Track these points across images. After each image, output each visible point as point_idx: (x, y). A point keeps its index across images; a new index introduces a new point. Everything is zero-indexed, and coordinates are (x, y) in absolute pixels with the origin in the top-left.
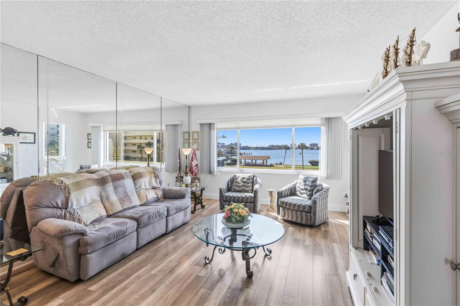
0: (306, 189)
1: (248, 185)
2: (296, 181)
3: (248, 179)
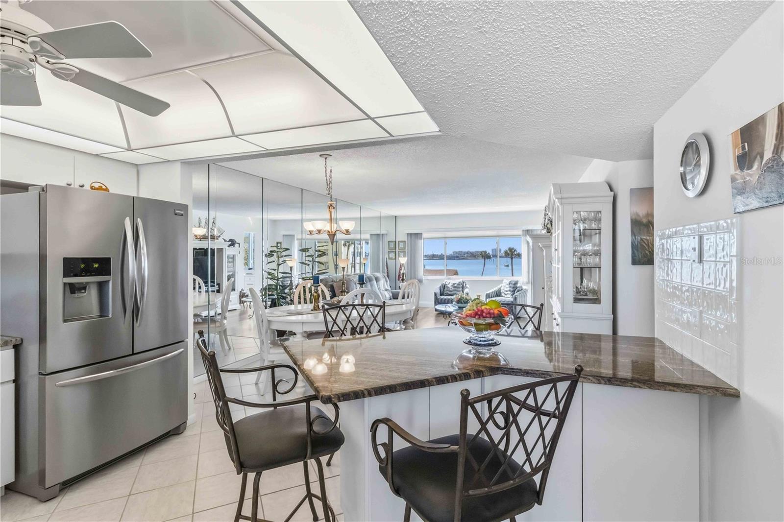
0: (510, 290)
1: (459, 289)
2: (501, 285)
3: (458, 285)
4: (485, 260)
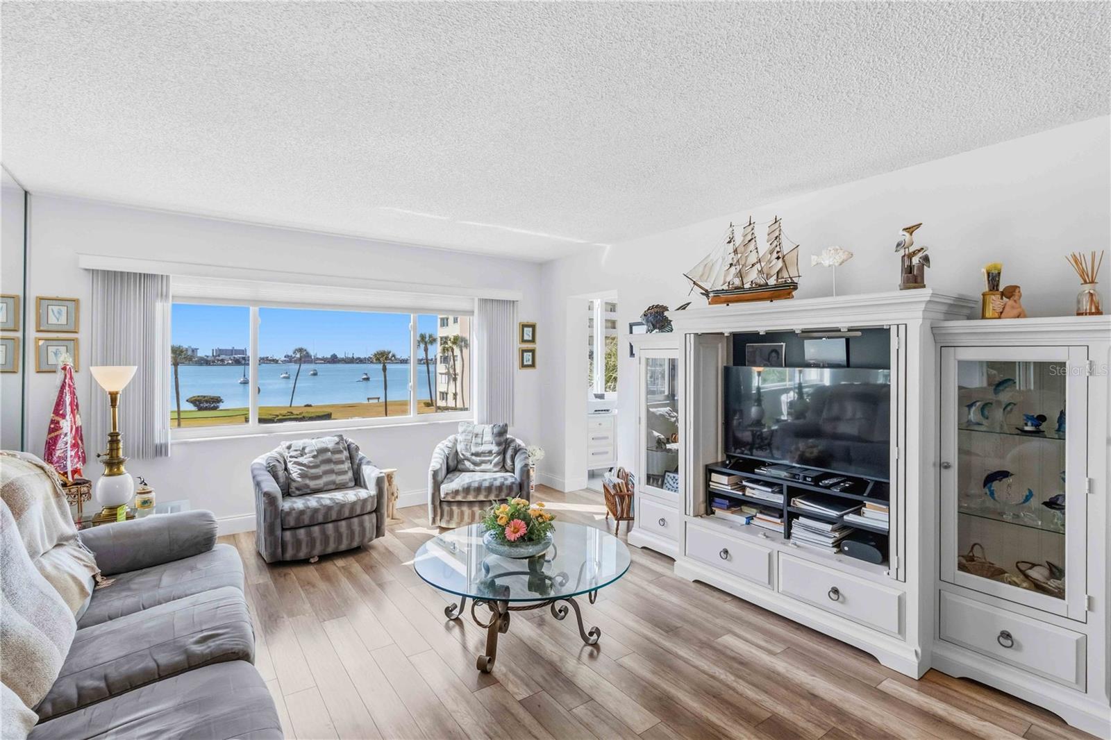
1: (340, 467)
3: (336, 451)
4: (300, 366)
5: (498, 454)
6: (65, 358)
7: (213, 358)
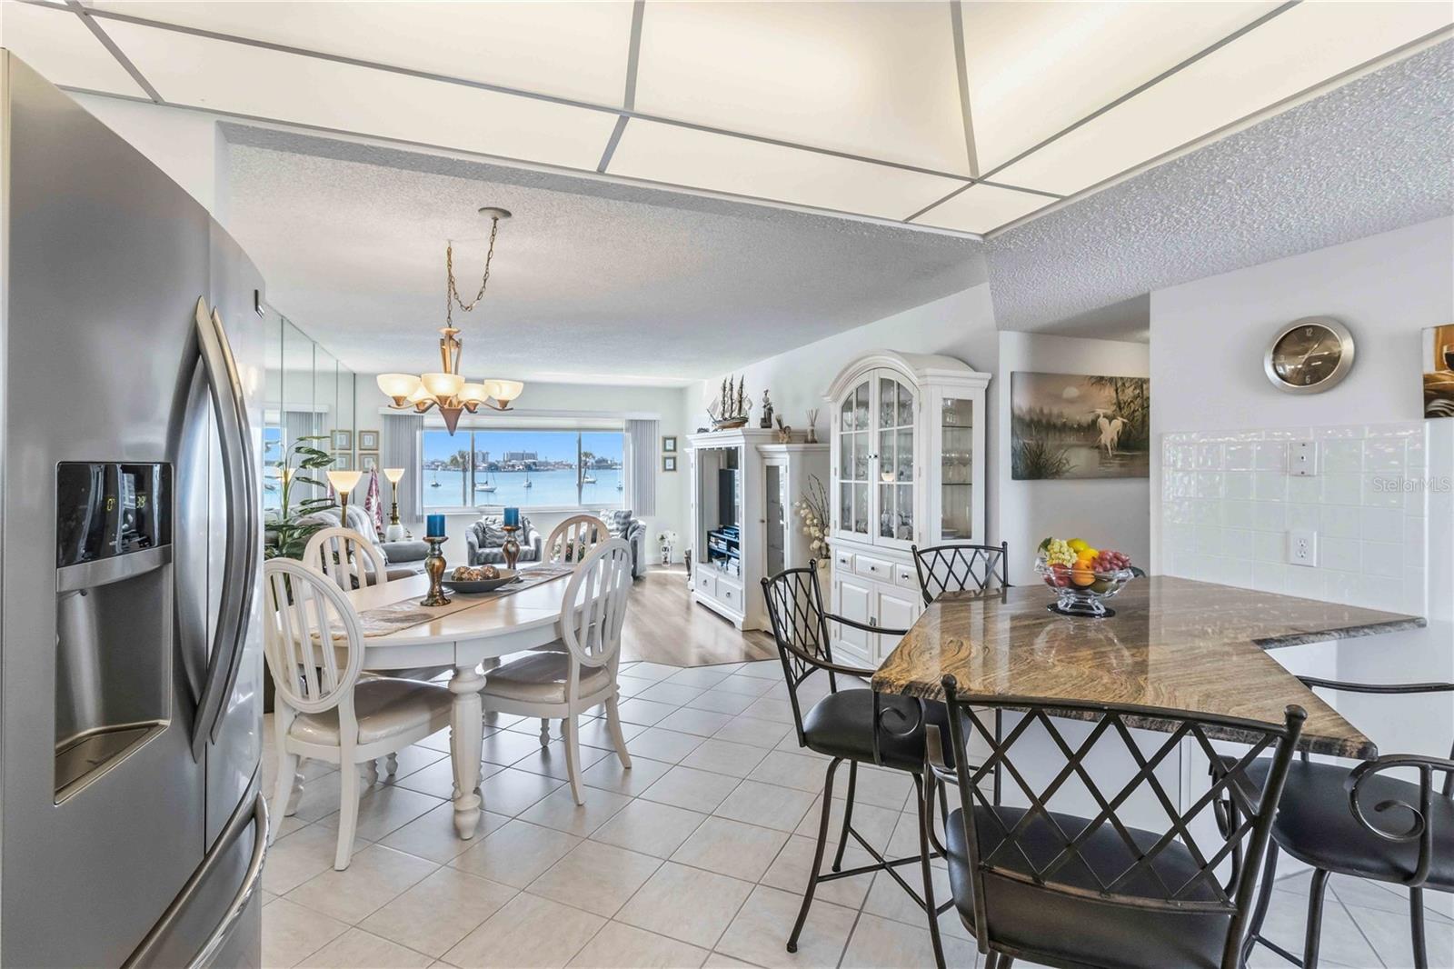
0: (617, 529)
5: (622, 531)
6: (372, 465)
7: (503, 464)
